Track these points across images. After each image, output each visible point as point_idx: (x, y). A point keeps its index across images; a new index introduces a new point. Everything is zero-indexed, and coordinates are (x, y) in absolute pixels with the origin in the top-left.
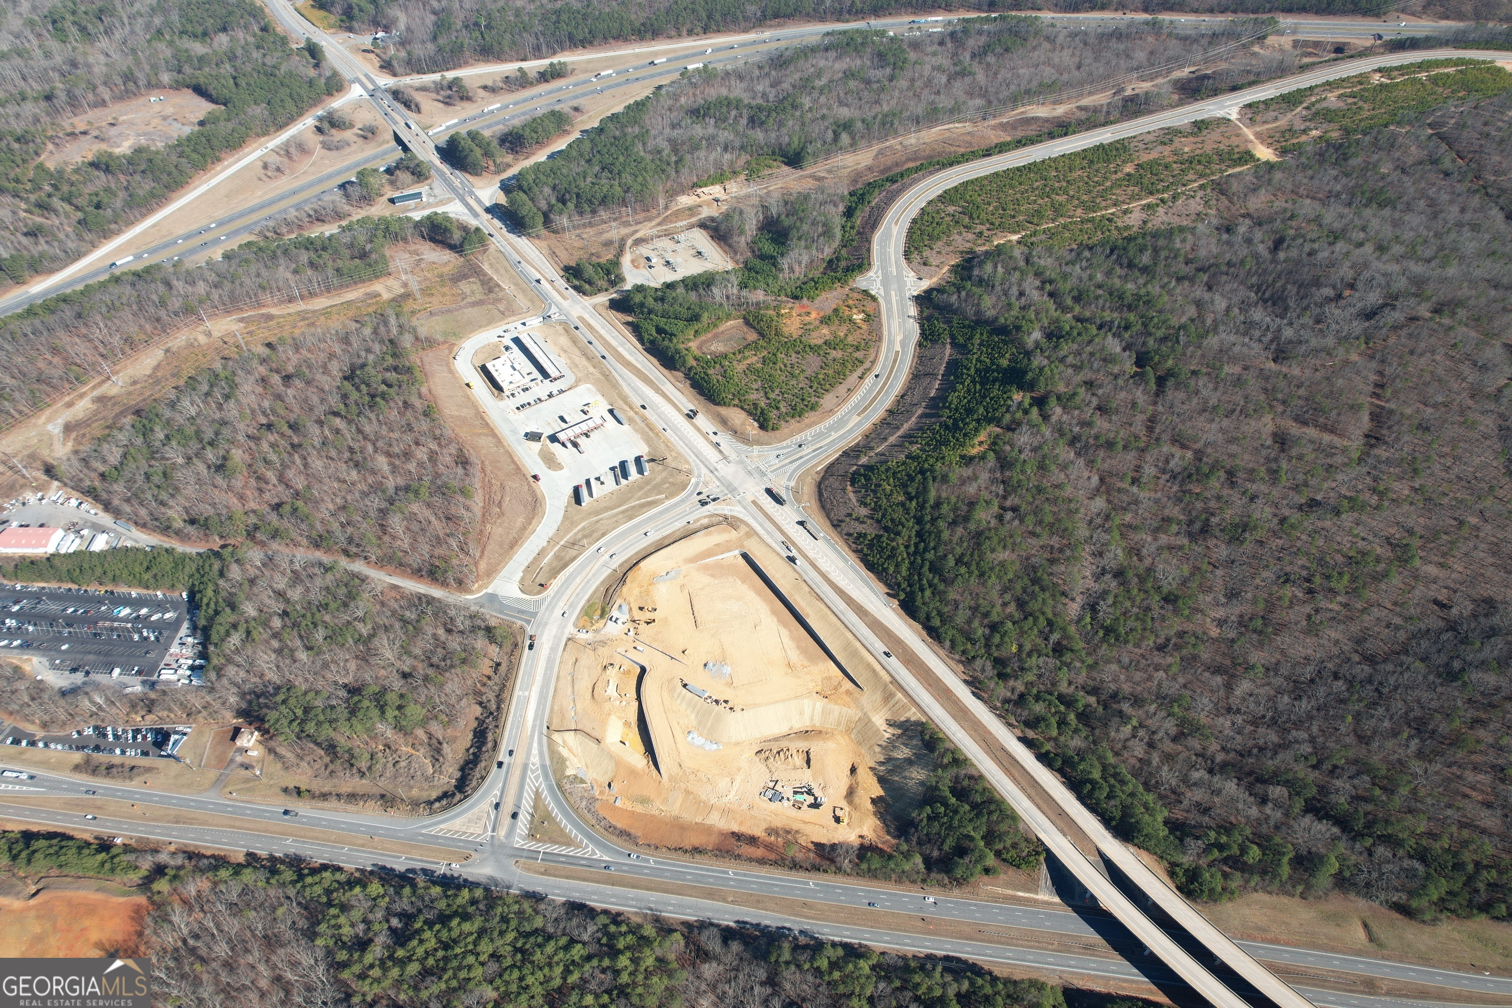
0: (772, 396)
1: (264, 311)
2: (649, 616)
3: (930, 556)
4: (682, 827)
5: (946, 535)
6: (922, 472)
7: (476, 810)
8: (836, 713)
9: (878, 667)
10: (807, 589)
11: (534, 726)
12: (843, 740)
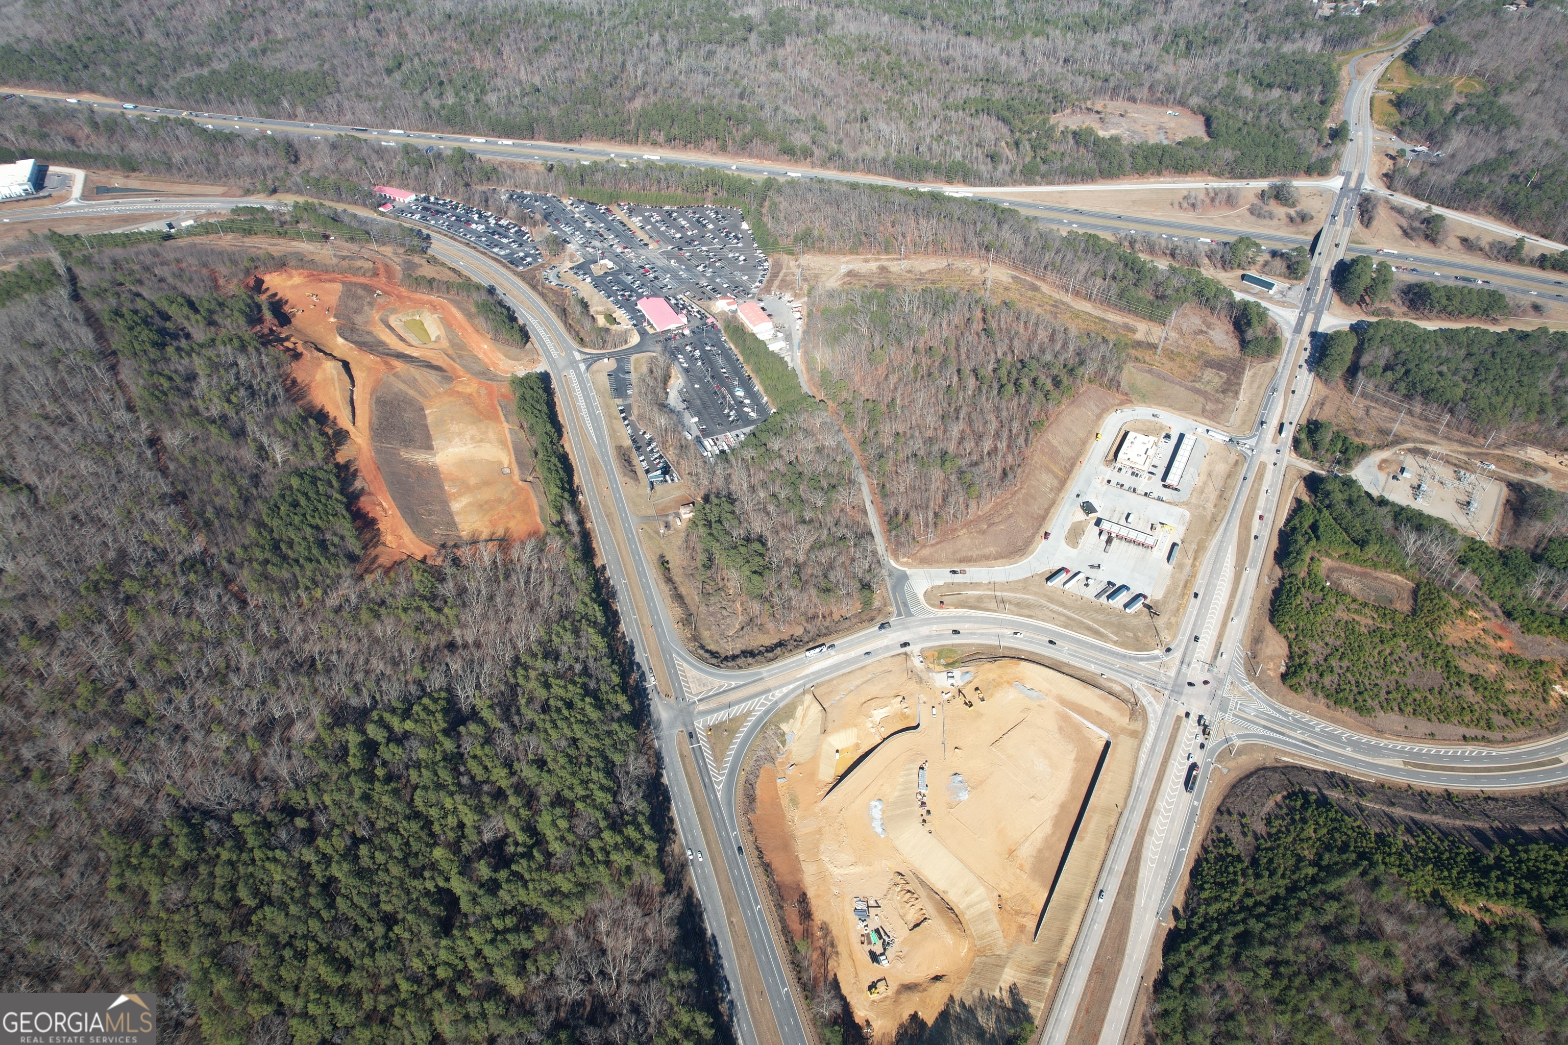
0: (1334, 662)
1: (1038, 283)
2: (974, 698)
3: (1256, 926)
4: (786, 844)
5: (1296, 928)
6: (1362, 856)
7: (710, 678)
8: (990, 928)
9: (1069, 941)
10: (1113, 822)
11: (807, 676)
12: (964, 949)
